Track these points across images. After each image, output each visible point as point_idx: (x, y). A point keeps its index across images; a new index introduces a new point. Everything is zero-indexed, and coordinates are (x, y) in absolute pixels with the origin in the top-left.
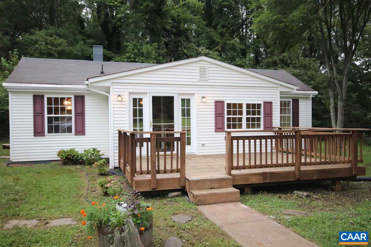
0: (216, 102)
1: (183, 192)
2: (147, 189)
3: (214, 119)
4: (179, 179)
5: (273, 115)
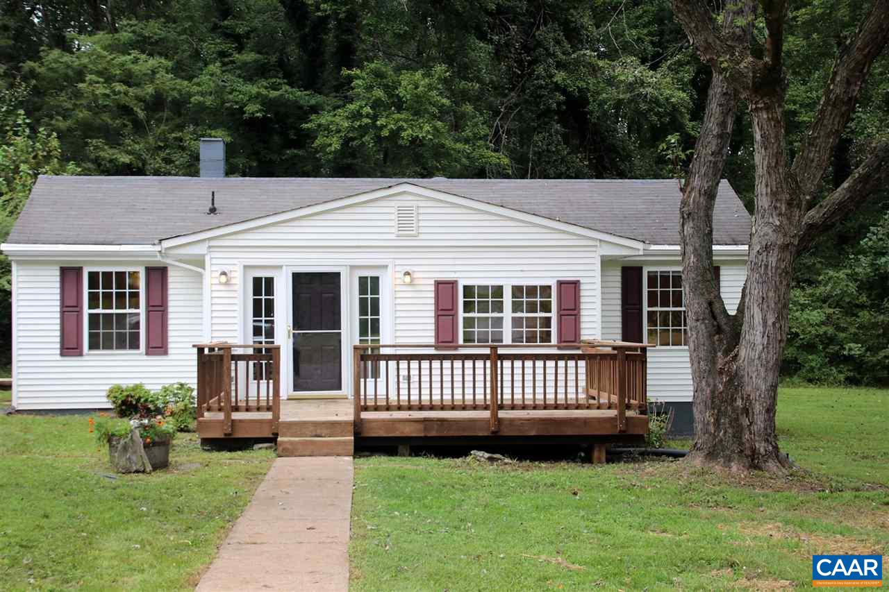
0: (438, 284)
1: (272, 440)
2: (218, 434)
3: (433, 321)
4: (270, 422)
5: (583, 313)
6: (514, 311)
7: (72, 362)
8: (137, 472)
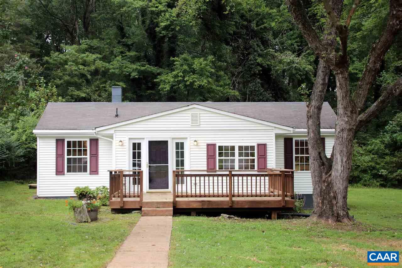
0: (208, 145)
1: (140, 209)
2: (118, 207)
3: (206, 160)
4: (139, 202)
5: (268, 157)
6: (239, 156)
7: (60, 177)
8: (85, 222)
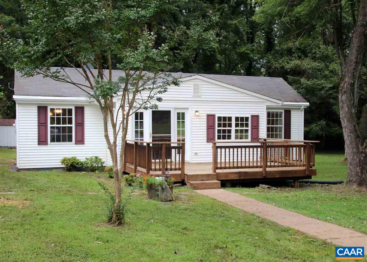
0: (208, 116)
1: (183, 183)
3: (206, 131)
4: (180, 175)
5: (260, 128)
6: (236, 127)
7: (43, 147)
8: (170, 201)
